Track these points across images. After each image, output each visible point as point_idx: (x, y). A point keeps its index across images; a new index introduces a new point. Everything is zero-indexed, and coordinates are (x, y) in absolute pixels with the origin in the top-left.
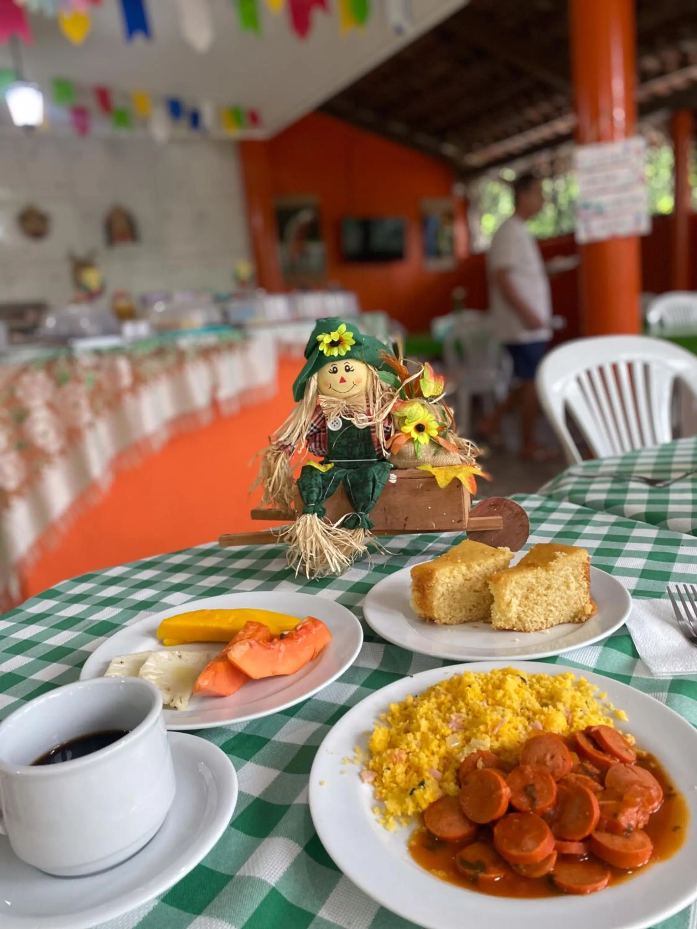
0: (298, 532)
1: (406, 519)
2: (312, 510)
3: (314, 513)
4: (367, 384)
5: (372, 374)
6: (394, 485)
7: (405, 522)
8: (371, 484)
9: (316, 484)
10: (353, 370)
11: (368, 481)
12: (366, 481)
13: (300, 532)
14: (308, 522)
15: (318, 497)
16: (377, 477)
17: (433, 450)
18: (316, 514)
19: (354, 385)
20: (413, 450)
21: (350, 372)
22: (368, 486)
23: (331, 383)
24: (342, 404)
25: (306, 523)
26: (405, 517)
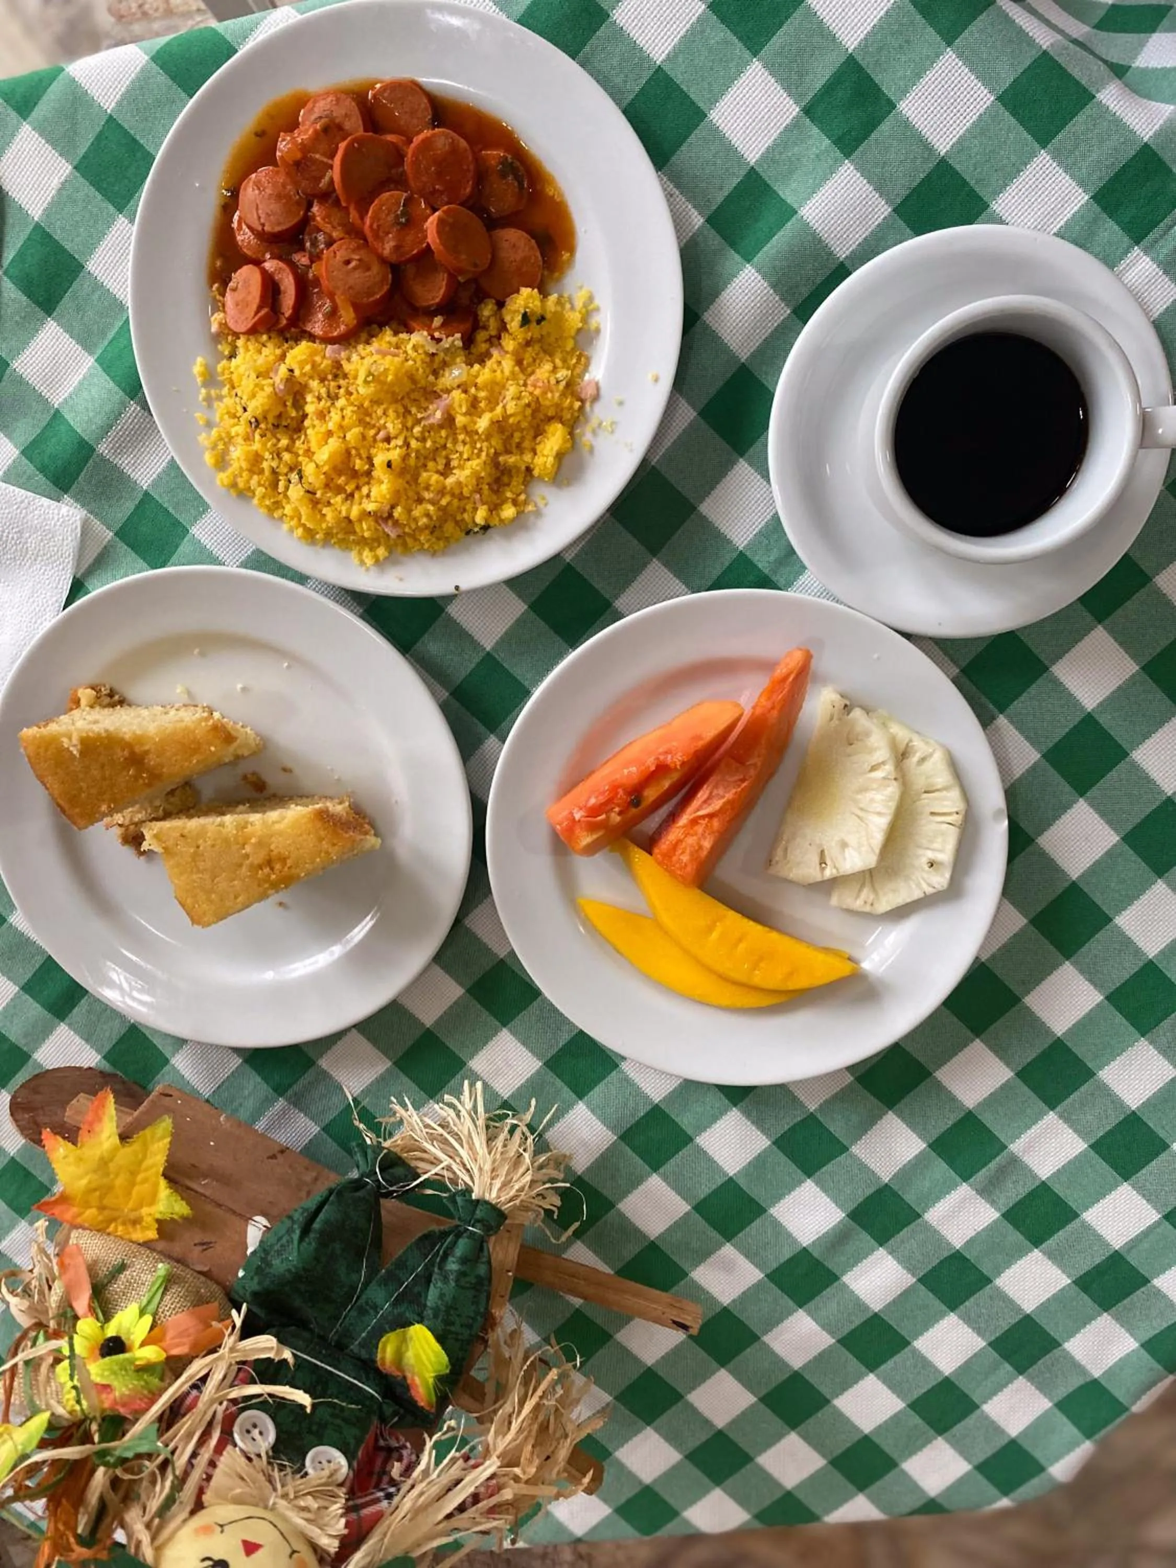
0: (528, 1178)
1: (273, 1157)
2: (480, 1207)
3: (478, 1201)
4: (185, 1521)
5: (153, 1539)
6: (265, 1215)
7: (279, 1156)
8: (316, 1225)
9: (445, 1279)
10: (204, 1560)
11: (322, 1233)
12: (326, 1238)
13: (523, 1174)
14: (497, 1184)
15: (455, 1243)
16: (296, 1236)
17: (117, 1286)
18: (474, 1197)
19: (221, 1526)
20: (167, 1298)
21: (216, 1558)
22: (327, 1222)
23: (287, 1559)
24: (285, 1496)
25: (504, 1185)
26: (274, 1161)
